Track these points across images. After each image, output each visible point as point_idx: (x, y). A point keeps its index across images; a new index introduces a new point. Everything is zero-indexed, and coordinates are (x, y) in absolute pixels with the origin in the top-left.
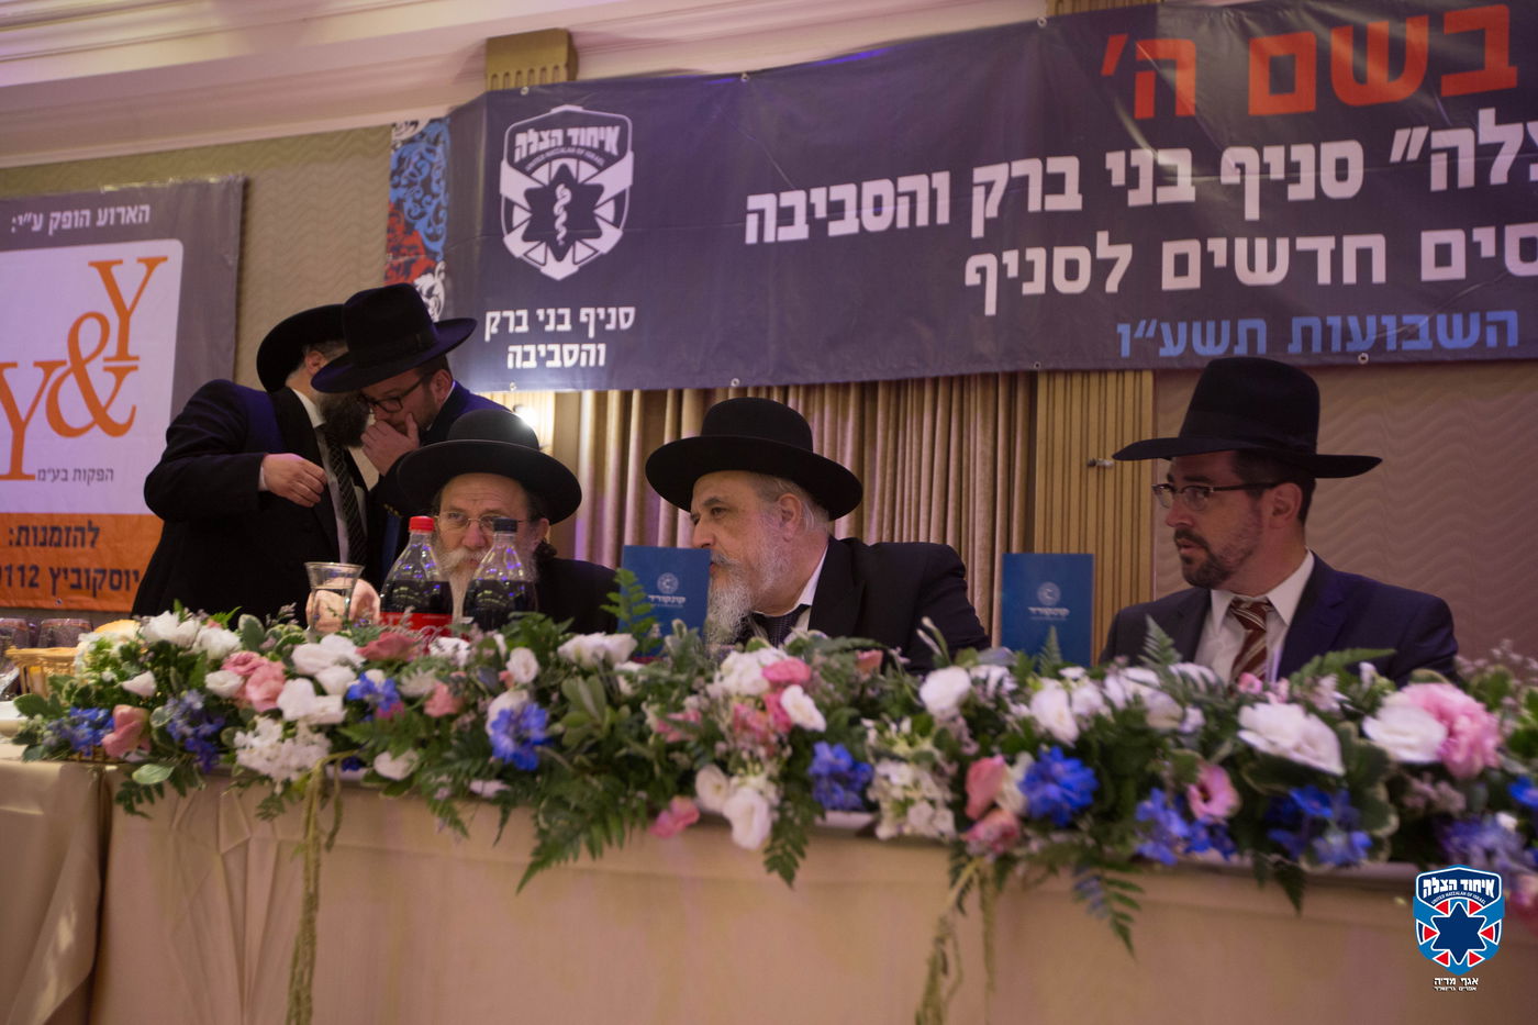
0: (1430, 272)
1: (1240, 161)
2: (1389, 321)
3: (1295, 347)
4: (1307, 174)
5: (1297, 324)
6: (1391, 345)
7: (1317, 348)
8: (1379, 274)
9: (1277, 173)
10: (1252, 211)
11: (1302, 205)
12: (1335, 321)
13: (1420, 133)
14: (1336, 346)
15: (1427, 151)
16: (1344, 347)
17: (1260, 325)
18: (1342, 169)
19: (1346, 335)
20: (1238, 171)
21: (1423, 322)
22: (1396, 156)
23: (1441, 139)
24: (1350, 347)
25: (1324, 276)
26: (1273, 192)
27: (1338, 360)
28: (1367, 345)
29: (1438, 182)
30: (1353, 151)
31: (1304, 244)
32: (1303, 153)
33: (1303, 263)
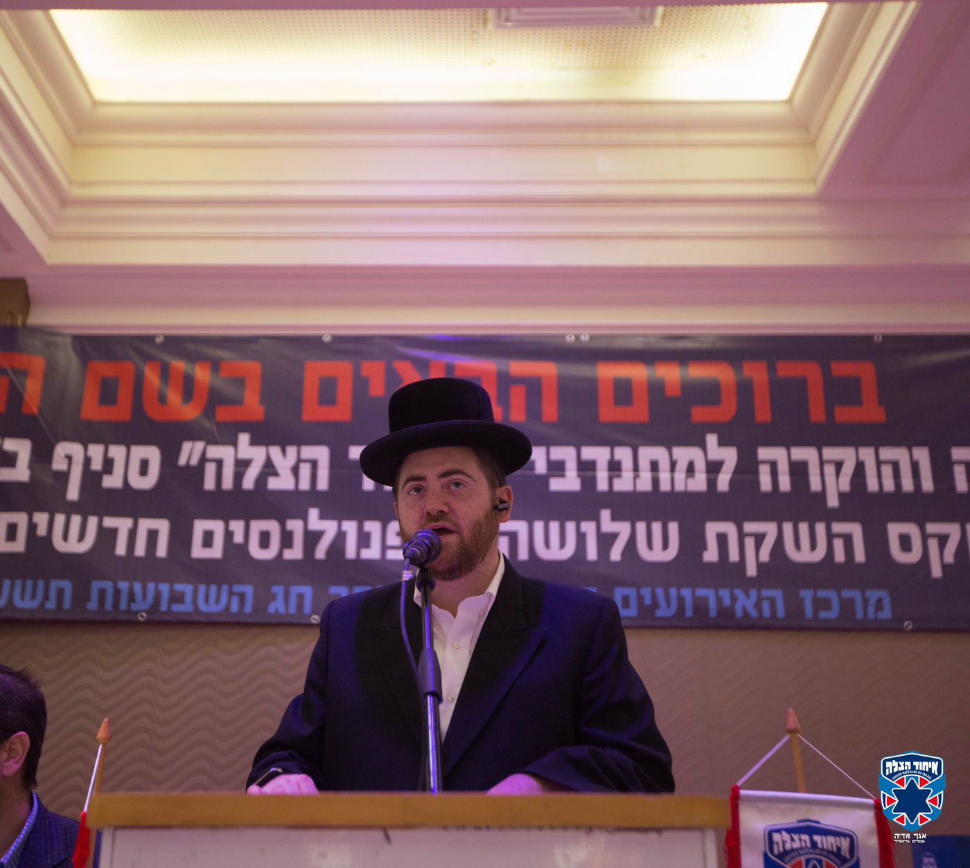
0: (198, 552)
1: (69, 452)
2: (164, 588)
3: (92, 605)
4: (118, 468)
5: (96, 585)
6: (164, 607)
7: (109, 606)
8: (162, 551)
9: (97, 465)
10: (73, 493)
11: (112, 492)
12: (124, 585)
13: (200, 445)
14: (123, 606)
15: (203, 459)
16: (129, 606)
17: (67, 585)
18: (144, 467)
19: (131, 598)
20: (66, 461)
21: (187, 589)
22: (182, 461)
23: (214, 452)
24: (134, 607)
25: (121, 549)
26: (91, 479)
27: (123, 617)
28: (145, 606)
29: (209, 484)
30: (153, 454)
31: (109, 522)
32: (117, 452)
33: (106, 536)
